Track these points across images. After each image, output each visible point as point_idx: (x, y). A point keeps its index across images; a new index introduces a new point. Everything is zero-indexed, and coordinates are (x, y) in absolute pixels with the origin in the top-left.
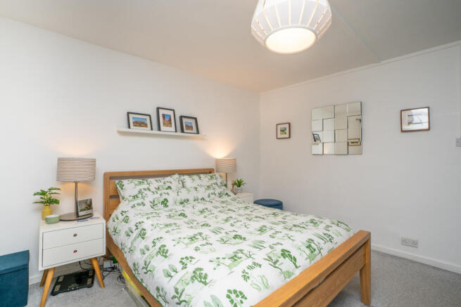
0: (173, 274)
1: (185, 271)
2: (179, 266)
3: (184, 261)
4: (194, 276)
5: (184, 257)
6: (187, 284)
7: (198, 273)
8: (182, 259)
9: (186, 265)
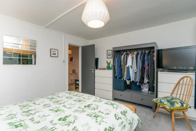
0: (124, 124)
1: (122, 118)
2: (120, 121)
3: (117, 118)
4: (124, 115)
5: (115, 118)
6: (127, 118)
7: (123, 113)
8: (116, 119)
9: (119, 117)
